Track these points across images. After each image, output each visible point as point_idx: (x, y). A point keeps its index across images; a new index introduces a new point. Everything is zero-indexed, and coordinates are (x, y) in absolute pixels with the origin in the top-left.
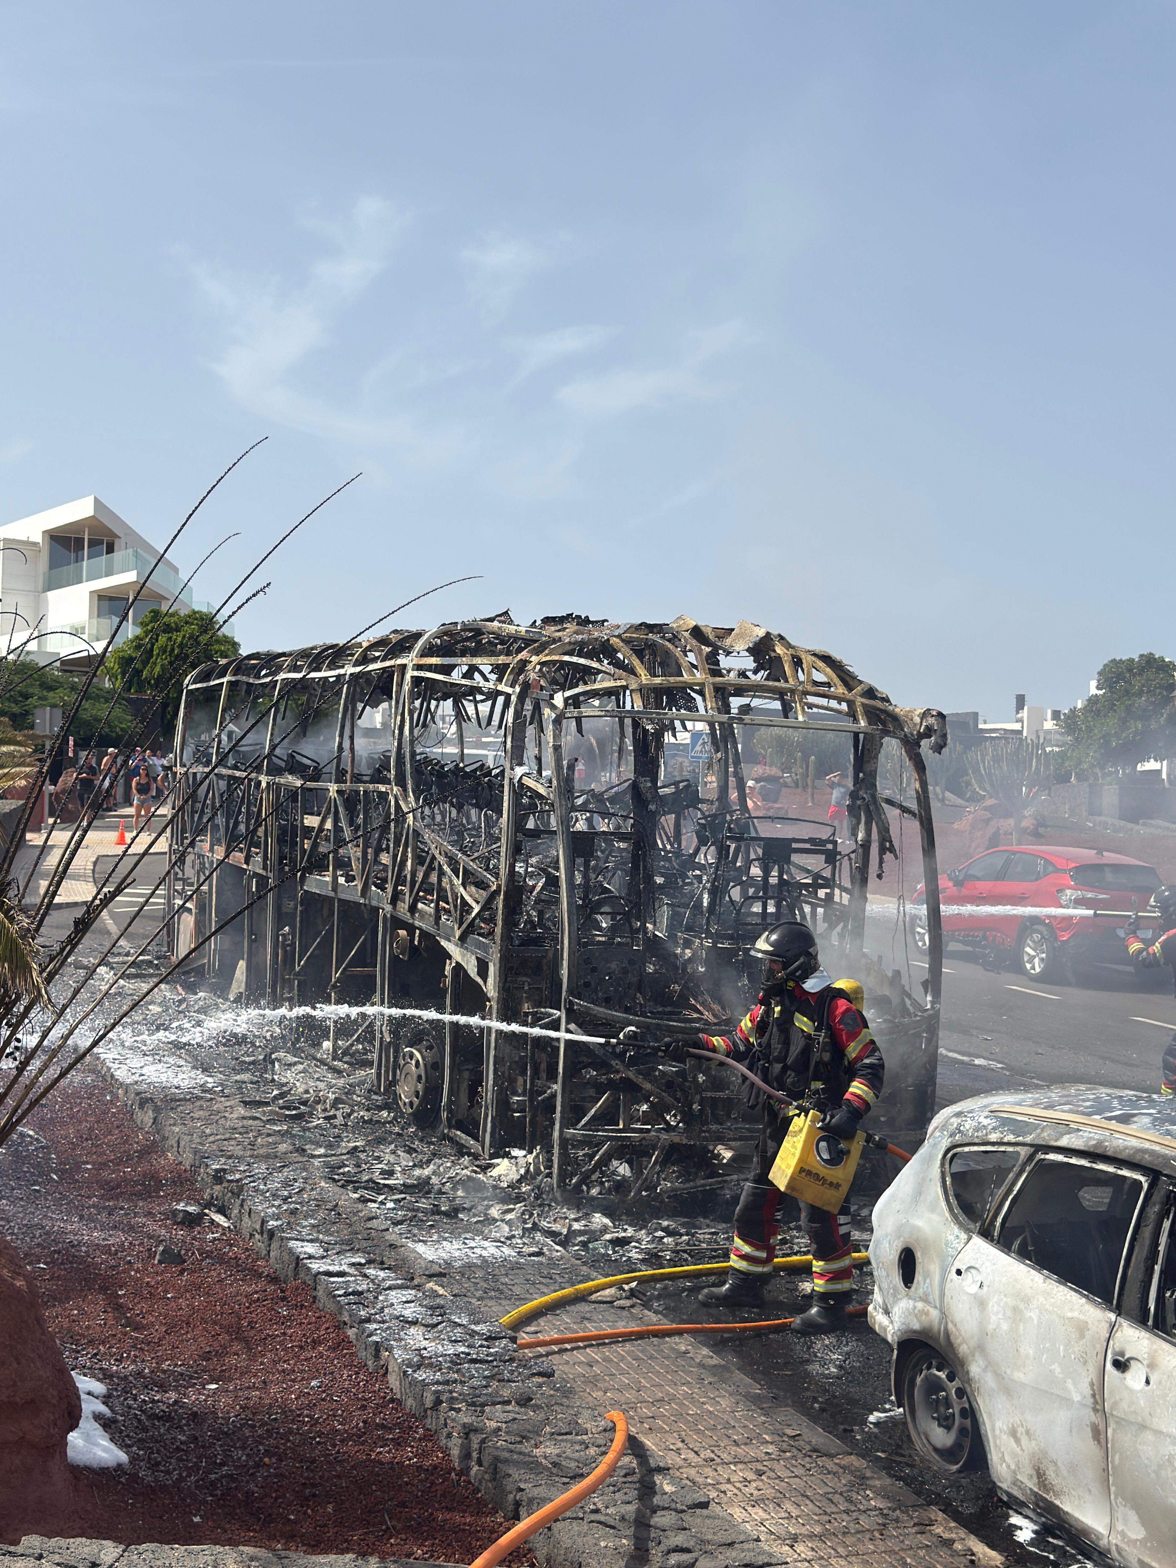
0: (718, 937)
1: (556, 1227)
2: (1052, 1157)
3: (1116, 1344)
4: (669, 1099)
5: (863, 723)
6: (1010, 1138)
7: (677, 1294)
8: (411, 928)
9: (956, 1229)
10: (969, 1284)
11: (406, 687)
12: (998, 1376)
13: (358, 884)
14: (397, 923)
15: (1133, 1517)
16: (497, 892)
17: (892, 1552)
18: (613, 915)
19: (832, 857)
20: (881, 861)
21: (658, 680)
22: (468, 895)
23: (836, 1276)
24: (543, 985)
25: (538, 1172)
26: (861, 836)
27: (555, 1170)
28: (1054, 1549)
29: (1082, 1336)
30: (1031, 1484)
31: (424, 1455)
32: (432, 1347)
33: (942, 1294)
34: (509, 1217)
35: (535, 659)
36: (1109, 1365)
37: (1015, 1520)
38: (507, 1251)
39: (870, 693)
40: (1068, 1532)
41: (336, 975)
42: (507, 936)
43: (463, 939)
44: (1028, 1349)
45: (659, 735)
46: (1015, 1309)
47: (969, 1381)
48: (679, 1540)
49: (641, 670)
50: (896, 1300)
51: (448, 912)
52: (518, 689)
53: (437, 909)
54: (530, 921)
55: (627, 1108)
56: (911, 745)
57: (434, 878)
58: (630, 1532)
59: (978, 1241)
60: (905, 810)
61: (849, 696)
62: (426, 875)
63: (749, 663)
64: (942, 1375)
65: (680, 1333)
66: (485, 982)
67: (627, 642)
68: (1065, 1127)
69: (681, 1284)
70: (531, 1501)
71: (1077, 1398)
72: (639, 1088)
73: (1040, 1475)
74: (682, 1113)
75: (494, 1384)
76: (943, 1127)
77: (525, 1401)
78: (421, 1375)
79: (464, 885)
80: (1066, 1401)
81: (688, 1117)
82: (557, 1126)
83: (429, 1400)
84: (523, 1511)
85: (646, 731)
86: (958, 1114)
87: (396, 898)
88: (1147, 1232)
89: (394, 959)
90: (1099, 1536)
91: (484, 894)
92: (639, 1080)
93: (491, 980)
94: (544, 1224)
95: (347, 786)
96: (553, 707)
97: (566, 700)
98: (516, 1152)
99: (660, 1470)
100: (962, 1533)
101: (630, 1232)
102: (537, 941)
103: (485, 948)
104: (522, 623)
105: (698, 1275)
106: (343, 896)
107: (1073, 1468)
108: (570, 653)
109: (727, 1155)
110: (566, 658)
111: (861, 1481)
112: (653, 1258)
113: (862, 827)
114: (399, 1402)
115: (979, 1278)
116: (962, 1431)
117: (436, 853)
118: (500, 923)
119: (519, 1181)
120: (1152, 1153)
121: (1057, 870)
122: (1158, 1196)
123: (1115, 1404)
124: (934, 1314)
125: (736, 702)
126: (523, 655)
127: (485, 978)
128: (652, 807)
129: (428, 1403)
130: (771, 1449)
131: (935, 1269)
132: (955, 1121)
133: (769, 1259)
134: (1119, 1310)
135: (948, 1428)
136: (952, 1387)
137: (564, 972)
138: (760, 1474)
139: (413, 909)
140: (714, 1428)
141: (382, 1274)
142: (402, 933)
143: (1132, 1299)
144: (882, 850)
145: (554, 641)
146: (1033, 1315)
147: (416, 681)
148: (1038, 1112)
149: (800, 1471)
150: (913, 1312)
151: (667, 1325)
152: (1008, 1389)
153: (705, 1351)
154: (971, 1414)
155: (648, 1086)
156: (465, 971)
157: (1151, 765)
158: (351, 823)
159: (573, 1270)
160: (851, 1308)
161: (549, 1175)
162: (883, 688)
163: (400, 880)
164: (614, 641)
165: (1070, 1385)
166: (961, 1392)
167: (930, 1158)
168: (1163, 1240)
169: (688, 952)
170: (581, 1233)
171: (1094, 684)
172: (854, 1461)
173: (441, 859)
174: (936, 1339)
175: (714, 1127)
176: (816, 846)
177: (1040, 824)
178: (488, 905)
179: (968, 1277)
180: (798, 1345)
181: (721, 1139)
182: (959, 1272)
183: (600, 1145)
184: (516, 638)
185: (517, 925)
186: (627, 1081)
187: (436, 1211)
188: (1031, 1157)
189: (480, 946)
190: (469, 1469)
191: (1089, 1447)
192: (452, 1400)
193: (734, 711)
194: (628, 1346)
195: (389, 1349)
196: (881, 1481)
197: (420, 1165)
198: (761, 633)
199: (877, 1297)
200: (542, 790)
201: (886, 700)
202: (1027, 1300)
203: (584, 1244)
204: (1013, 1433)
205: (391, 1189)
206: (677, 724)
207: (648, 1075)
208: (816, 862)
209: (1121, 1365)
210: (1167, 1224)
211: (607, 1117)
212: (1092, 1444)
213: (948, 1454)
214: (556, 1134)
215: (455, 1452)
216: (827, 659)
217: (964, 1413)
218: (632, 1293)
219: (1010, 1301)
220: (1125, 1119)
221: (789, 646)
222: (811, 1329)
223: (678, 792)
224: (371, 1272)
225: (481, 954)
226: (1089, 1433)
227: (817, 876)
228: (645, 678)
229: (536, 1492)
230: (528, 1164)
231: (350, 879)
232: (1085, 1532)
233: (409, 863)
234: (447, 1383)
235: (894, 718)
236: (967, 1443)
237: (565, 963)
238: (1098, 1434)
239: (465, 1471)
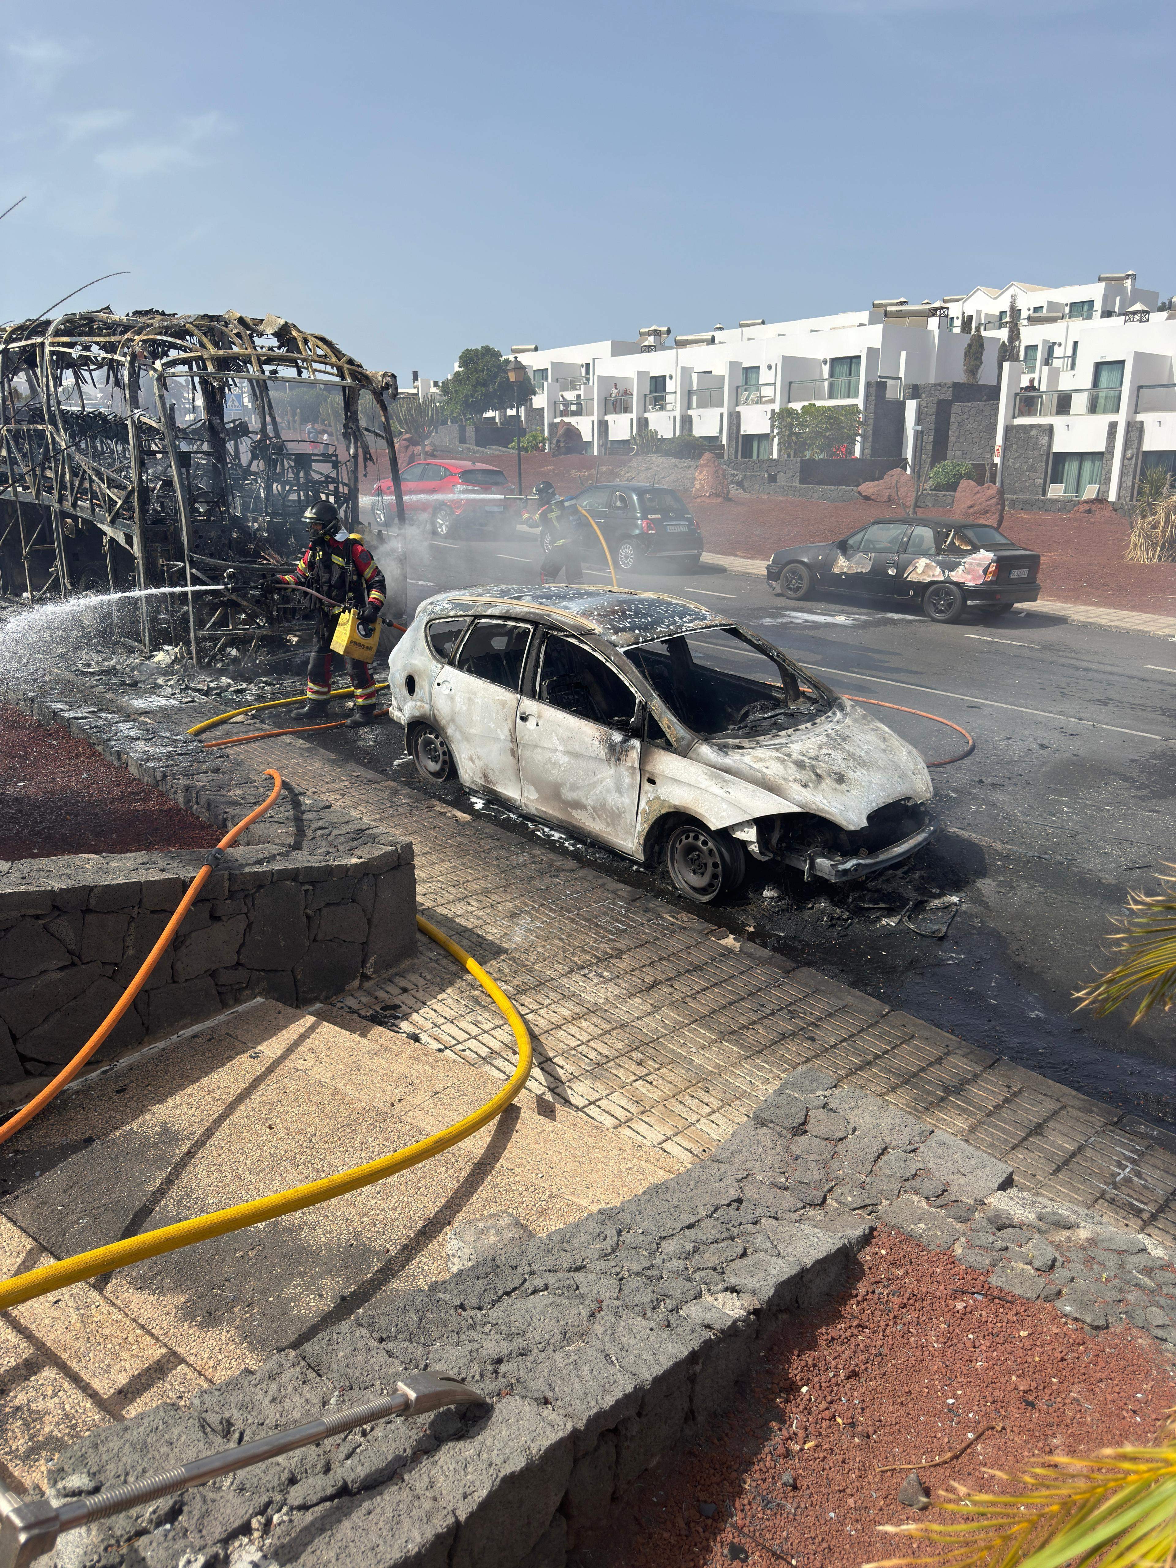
0: (273, 515)
1: (200, 686)
2: (483, 620)
3: (521, 709)
4: (258, 610)
5: (349, 380)
6: (461, 613)
7: (278, 715)
8: (75, 518)
9: (435, 663)
10: (444, 689)
11: (47, 358)
12: (462, 733)
13: (33, 491)
14: (64, 515)
15: (532, 788)
16: (132, 491)
17: (416, 821)
18: (208, 503)
19: (335, 465)
20: (365, 467)
21: (221, 352)
22: (112, 494)
23: (368, 696)
24: (170, 547)
25: (183, 657)
26: (352, 451)
27: (194, 655)
28: (494, 810)
29: (504, 707)
30: (481, 782)
31: (162, 804)
32: (152, 750)
33: (431, 696)
34: (169, 683)
35: (136, 337)
36: (518, 720)
37: (473, 799)
38: (173, 702)
39: (351, 362)
40: (500, 801)
41: (25, 551)
42: (143, 519)
43: (113, 522)
44: (476, 718)
45: (222, 389)
46: (469, 699)
47: (447, 737)
48: (320, 823)
49: (210, 346)
50: (405, 703)
51: (99, 506)
52: (128, 358)
53: (92, 503)
54: (155, 510)
55: (233, 618)
56: (378, 394)
57: (86, 484)
58: (293, 823)
59: (447, 668)
60: (377, 435)
61: (339, 363)
62: (81, 483)
63: (274, 342)
64: (432, 736)
65: (285, 734)
66: (132, 548)
67: (197, 327)
68: (489, 605)
69: (280, 709)
70: (233, 817)
71: (503, 737)
72: (238, 605)
73: (485, 776)
74: (267, 617)
75: (196, 764)
76: (424, 611)
77: (216, 771)
78: (151, 764)
79: (108, 488)
80: (497, 739)
81: (270, 620)
82: (192, 630)
83: (159, 776)
84: (229, 824)
85: (213, 387)
86: (431, 603)
87: (61, 499)
88: (534, 653)
89: (65, 537)
90: (516, 800)
91: (124, 493)
92: (239, 600)
93: (135, 546)
94: (192, 685)
95: (13, 426)
96: (155, 370)
97: (163, 365)
98: (166, 647)
99: (301, 794)
100: (450, 808)
101: (244, 685)
102: (163, 521)
103: (129, 527)
104: (120, 314)
105: (287, 704)
106: (22, 500)
107: (502, 771)
108: (160, 333)
109: (295, 639)
110: (159, 337)
111: (396, 792)
112: (260, 698)
113: (352, 446)
114: (139, 780)
115: (449, 686)
116: (444, 762)
117: (86, 468)
118: (137, 511)
119: (172, 663)
120: (534, 613)
121: (452, 474)
122: (538, 635)
123: (522, 738)
124: (427, 707)
125: (268, 368)
126: (129, 335)
127: (131, 546)
128: (222, 435)
129: (159, 778)
130: (346, 783)
131: (426, 685)
132: (430, 607)
133: (329, 691)
134: (522, 693)
135: (437, 762)
136: (438, 742)
137: (185, 538)
138: (343, 795)
139: (74, 505)
140: (314, 777)
141: (110, 716)
142: (69, 521)
143: (528, 687)
144: (365, 460)
145: (148, 326)
146: (479, 701)
147: (52, 353)
148: (474, 598)
149: (364, 791)
150: (415, 707)
151: (277, 731)
152: (467, 738)
153: (301, 741)
154: (449, 754)
155: (245, 603)
156: (117, 542)
157: (490, 414)
158: (20, 450)
159: (216, 708)
160: (376, 712)
161: (191, 658)
162: (358, 359)
163: (63, 487)
164: (188, 326)
165: (499, 731)
166: (442, 744)
167: (418, 628)
168: (542, 656)
169: (256, 525)
170: (215, 688)
171: (457, 364)
172: (391, 783)
173: (91, 472)
174: (428, 719)
175: (286, 624)
176: (326, 458)
177: (434, 450)
178: (127, 500)
179: (443, 686)
180: (350, 734)
181: (291, 631)
182: (439, 684)
183: (219, 639)
184: (118, 324)
185: (148, 511)
186: (231, 601)
187: (123, 684)
188: (472, 622)
189: (124, 525)
190: (192, 807)
191: (509, 759)
192: (173, 774)
193: (267, 374)
194: (257, 743)
195: (128, 753)
196: (406, 790)
197: (108, 659)
198: (282, 322)
199: (394, 703)
200: (154, 425)
201: (360, 366)
202: (475, 694)
203: (218, 694)
204: (471, 759)
205: (92, 674)
206: (231, 382)
207: (244, 596)
208: (326, 468)
209: (524, 719)
210: (543, 648)
211: (222, 622)
212: (511, 758)
213: (437, 774)
214: (192, 635)
215: (181, 800)
216: (323, 340)
217: (444, 753)
218: (253, 717)
219: (467, 695)
220: (519, 598)
221: (299, 331)
222: (356, 725)
223: (235, 427)
224: (103, 715)
225: (127, 531)
226: (509, 753)
227: (327, 477)
228: (213, 351)
229: (235, 812)
230: (176, 654)
231: (26, 488)
232: (509, 799)
233: (67, 476)
234: (167, 766)
235: (367, 378)
236: (447, 768)
237: (185, 533)
238: (514, 753)
239: (189, 808)
